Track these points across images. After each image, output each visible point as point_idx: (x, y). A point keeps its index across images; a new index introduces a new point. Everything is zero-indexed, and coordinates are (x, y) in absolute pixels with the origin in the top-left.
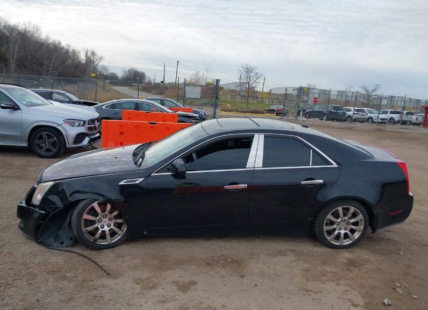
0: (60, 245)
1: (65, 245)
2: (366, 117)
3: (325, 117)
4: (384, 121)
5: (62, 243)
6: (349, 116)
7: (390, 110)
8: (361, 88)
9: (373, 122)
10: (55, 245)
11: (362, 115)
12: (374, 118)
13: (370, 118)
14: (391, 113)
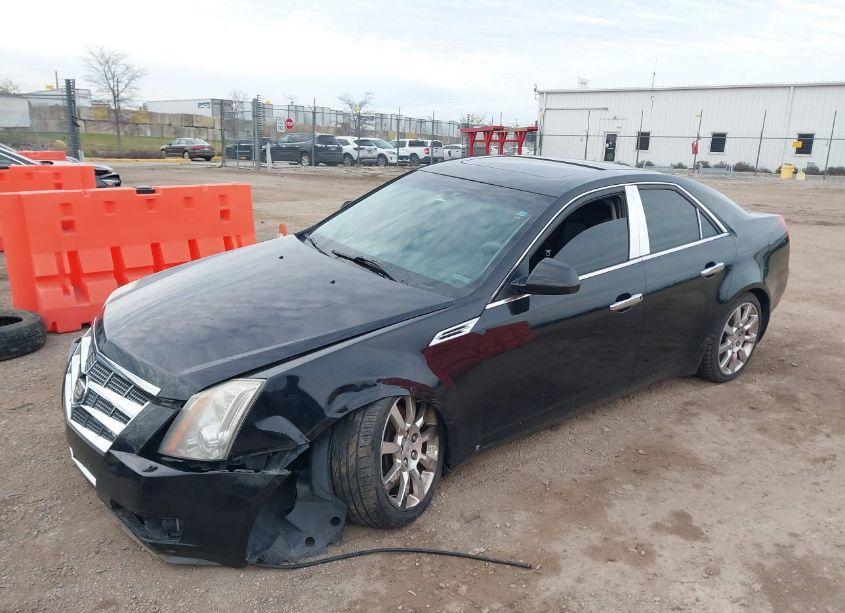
0: (308, 549)
1: (319, 543)
2: (375, 154)
3: (305, 159)
4: (405, 160)
5: (310, 541)
6: (347, 155)
7: (408, 141)
8: (340, 98)
9: (387, 164)
10: (293, 553)
11: (370, 151)
12: (388, 156)
13: (381, 155)
14: (412, 144)
